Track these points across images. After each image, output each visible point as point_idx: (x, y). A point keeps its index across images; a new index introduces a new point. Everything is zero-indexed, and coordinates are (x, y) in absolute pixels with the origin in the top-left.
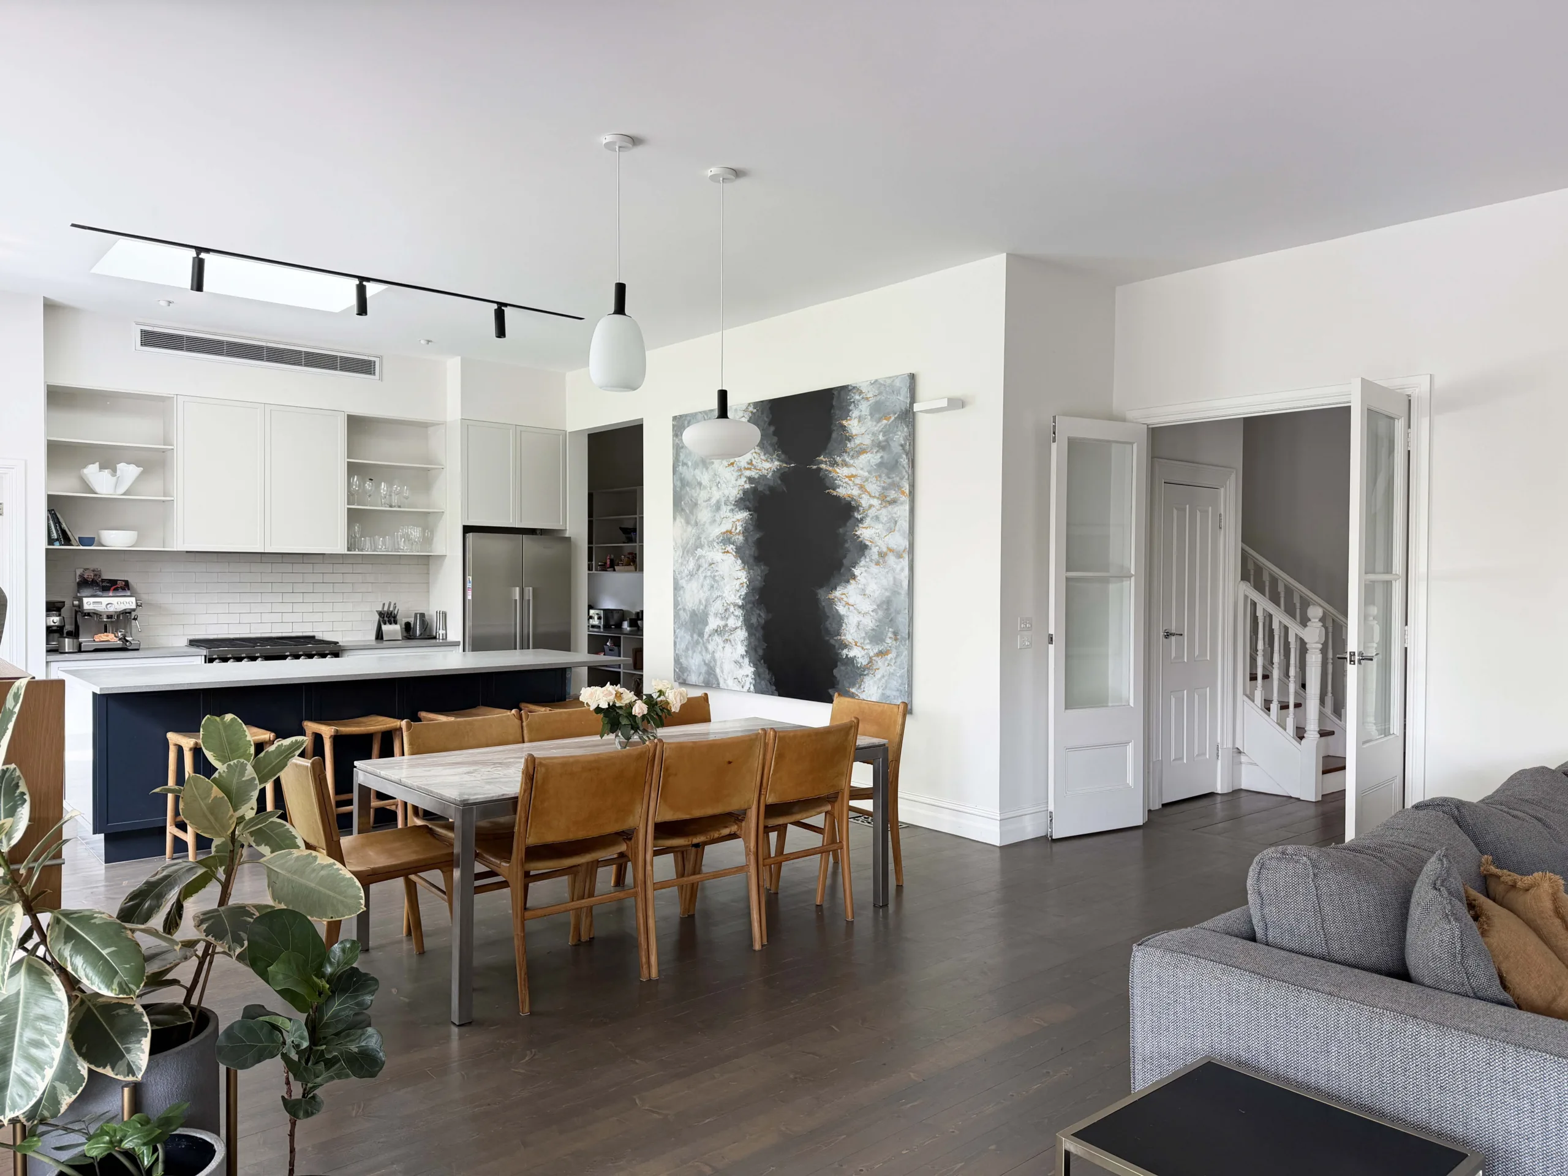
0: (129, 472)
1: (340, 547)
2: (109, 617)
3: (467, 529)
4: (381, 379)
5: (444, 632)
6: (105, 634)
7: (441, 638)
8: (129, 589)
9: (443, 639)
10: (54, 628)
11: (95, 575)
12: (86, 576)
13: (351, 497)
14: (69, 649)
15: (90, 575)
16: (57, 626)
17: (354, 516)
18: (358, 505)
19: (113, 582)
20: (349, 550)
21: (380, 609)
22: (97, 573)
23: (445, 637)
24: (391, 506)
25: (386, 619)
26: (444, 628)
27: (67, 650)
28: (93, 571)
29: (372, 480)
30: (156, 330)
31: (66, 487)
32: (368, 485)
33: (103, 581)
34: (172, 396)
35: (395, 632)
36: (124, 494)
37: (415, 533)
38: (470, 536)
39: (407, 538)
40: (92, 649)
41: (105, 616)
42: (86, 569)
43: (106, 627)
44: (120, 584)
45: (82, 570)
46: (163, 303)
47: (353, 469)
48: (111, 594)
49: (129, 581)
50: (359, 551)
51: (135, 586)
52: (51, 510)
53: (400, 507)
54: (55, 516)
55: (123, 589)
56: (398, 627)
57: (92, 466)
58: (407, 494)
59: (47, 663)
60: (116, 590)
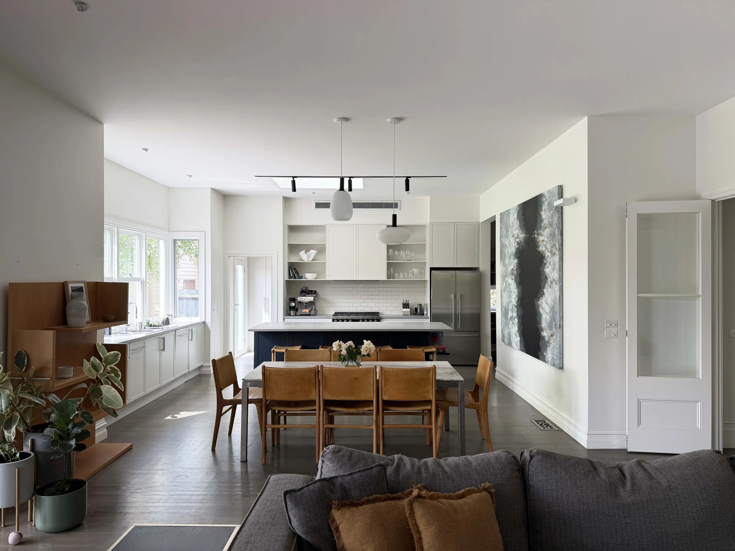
0: (313, 253)
1: (384, 278)
2: (306, 303)
3: (432, 269)
4: (400, 209)
5: (426, 312)
6: (306, 309)
7: (425, 315)
8: (315, 294)
10: (292, 307)
11: (306, 289)
12: (303, 289)
13: (388, 258)
14: (293, 314)
15: (304, 289)
16: (293, 306)
17: (389, 265)
18: (392, 261)
19: (312, 291)
20: (388, 278)
22: (307, 288)
24: (407, 260)
25: (405, 306)
27: (292, 315)
28: (306, 287)
29: (399, 250)
30: (320, 202)
31: (294, 259)
32: (397, 253)
33: (308, 291)
34: (325, 225)
35: (408, 312)
36: (312, 261)
37: (416, 271)
38: (432, 271)
40: (300, 315)
41: (305, 303)
42: (303, 287)
43: (306, 307)
44: (313, 292)
45: (302, 287)
47: (389, 247)
48: (310, 295)
49: (317, 291)
51: (318, 292)
52: (290, 267)
53: (410, 261)
54: (293, 269)
55: (314, 294)
56: (409, 310)
57: (302, 252)
58: (413, 255)
59: (284, 319)
60: (312, 294)
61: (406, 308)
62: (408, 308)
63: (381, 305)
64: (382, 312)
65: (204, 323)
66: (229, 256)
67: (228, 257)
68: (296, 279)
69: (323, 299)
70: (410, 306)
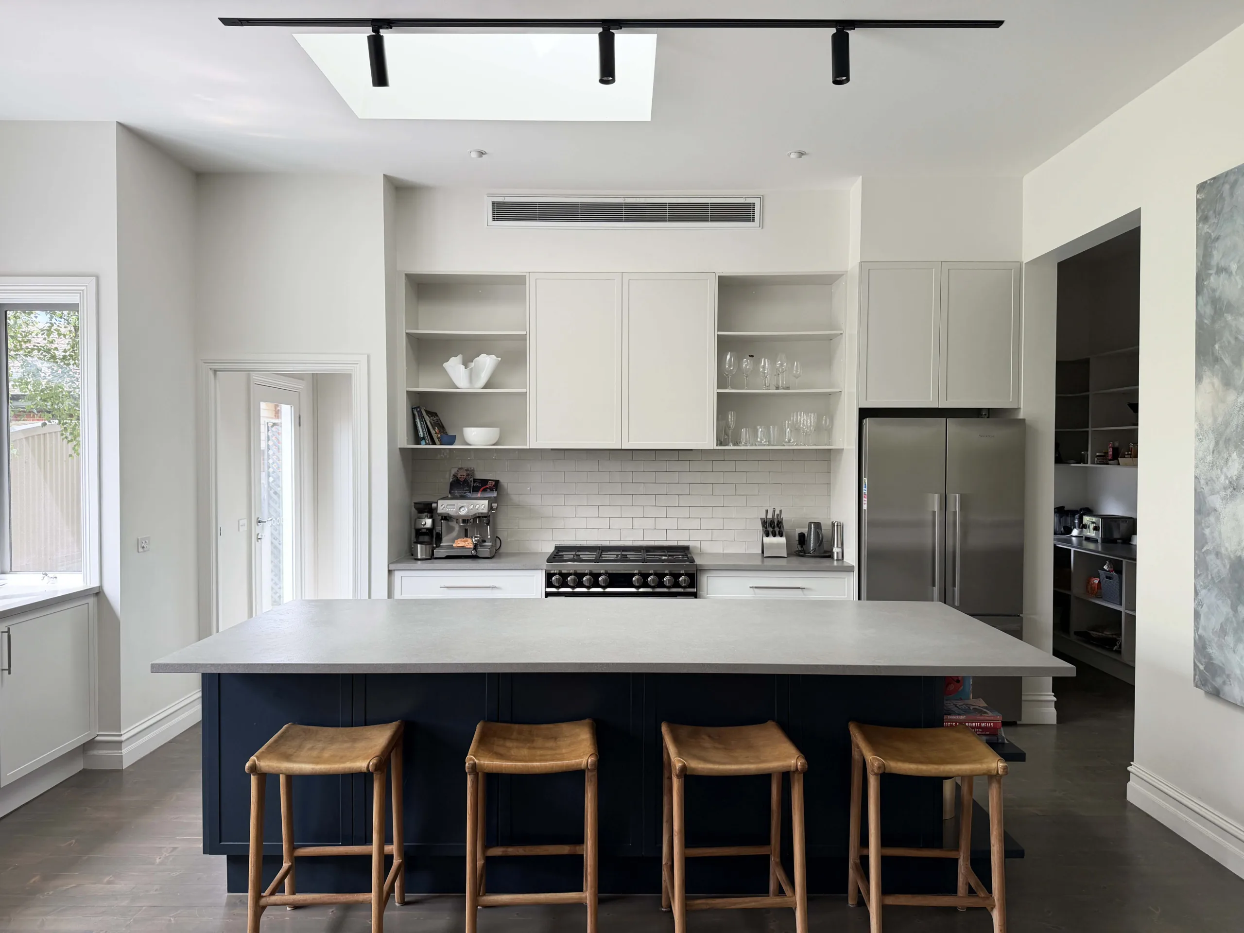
0: (486, 363)
1: (707, 441)
2: (464, 521)
3: (864, 413)
4: (762, 225)
5: (839, 550)
6: (465, 539)
7: (835, 558)
9: (838, 560)
10: (424, 531)
13: (722, 381)
17: (724, 403)
18: (732, 388)
20: (720, 442)
21: (764, 517)
23: (840, 557)
24: (777, 388)
25: (770, 529)
26: (840, 546)
29: (752, 356)
30: (508, 199)
32: (746, 363)
34: (524, 274)
36: (484, 388)
37: (806, 420)
38: (867, 421)
39: (796, 429)
40: (444, 556)
41: (461, 520)
43: (466, 531)
46: (474, 155)
47: (724, 345)
50: (734, 445)
51: (505, 485)
52: (416, 408)
53: (788, 388)
54: (424, 413)
56: (783, 540)
57: (452, 359)
58: (797, 371)
59: (390, 572)
60: (485, 490)
61: (774, 536)
62: (781, 536)
63: (695, 524)
64: (697, 544)
66: (215, 371)
67: (211, 373)
68: (434, 443)
69: (518, 506)
70: (786, 526)
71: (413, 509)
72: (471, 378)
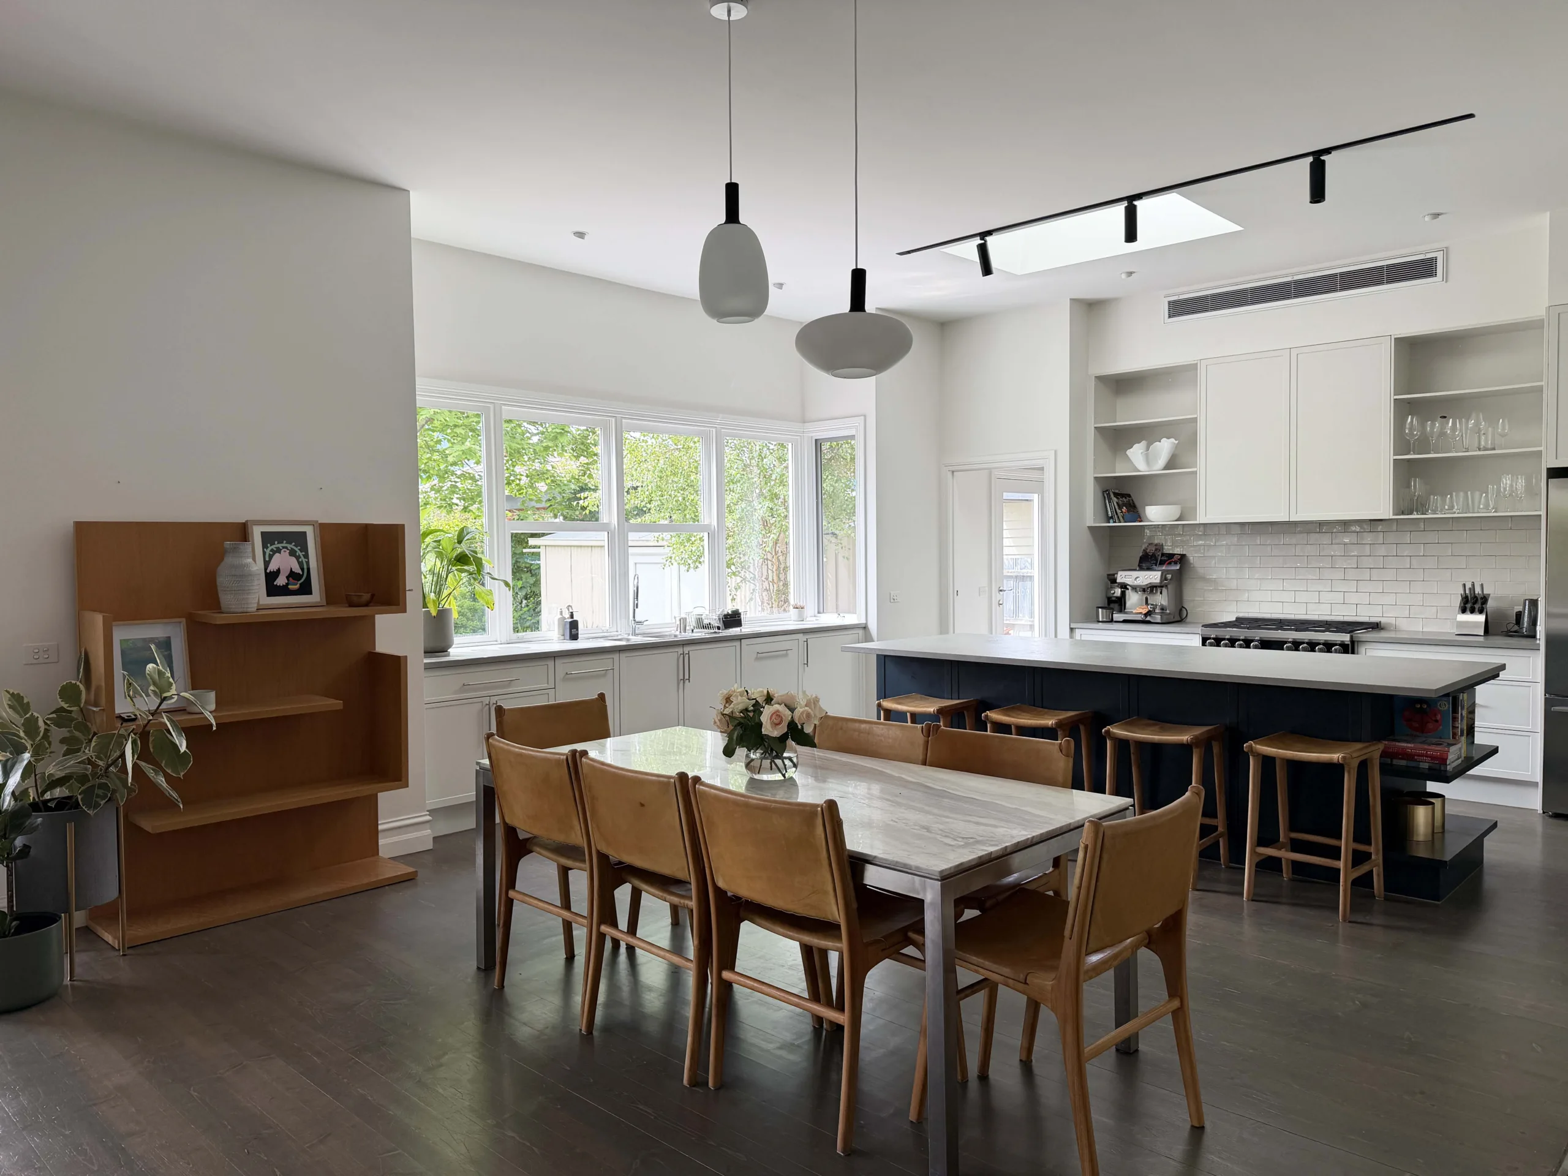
0: (1164, 447)
1: (1384, 509)
2: (1143, 590)
3: (1550, 474)
4: (1446, 278)
6: (1144, 606)
8: (1181, 563)
10: (1114, 599)
11: (1156, 550)
12: (1148, 551)
13: (1402, 444)
14: (1103, 618)
15: (1151, 550)
16: (1117, 597)
18: (1414, 454)
19: (1172, 555)
20: (1399, 511)
21: (1463, 592)
22: (1159, 547)
25: (1469, 606)
27: (1100, 620)
28: (1156, 545)
29: (1444, 417)
30: (1177, 296)
31: (1114, 469)
32: (1434, 425)
33: (1163, 555)
34: (1196, 362)
35: (1476, 624)
36: (1162, 470)
38: (1553, 483)
40: (1121, 620)
42: (1150, 544)
43: (1146, 599)
44: (1176, 558)
45: (1146, 545)
46: (1124, 276)
48: (1162, 568)
49: (1187, 555)
52: (1106, 491)
53: (1494, 449)
54: (1112, 496)
55: (1176, 563)
56: (1481, 618)
57: (1136, 446)
58: (1504, 429)
59: (1072, 629)
60: (1170, 563)
61: (1472, 611)
62: (1481, 612)
63: (1389, 599)
64: (1392, 621)
65: (865, 628)
66: (953, 472)
67: (950, 474)
68: (1120, 522)
69: (1204, 579)
70: (1491, 604)
71: (1107, 580)
72: (1148, 461)
